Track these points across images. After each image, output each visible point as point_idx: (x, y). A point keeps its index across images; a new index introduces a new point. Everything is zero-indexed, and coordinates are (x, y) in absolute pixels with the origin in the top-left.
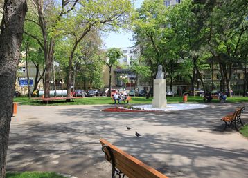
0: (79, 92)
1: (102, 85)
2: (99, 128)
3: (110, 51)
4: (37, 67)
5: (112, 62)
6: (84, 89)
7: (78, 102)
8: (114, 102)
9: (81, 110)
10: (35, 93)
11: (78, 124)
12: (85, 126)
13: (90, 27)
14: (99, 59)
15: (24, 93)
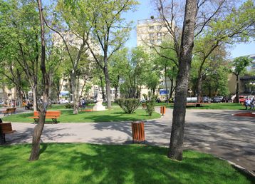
0: (206, 99)
1: (228, 92)
2: (236, 129)
3: (237, 60)
4: (172, 81)
5: (239, 70)
6: (209, 96)
7: (207, 107)
8: (244, 108)
9: (213, 113)
10: (171, 100)
11: (214, 124)
12: (222, 126)
13: (217, 43)
14: (225, 69)
15: (162, 100)
